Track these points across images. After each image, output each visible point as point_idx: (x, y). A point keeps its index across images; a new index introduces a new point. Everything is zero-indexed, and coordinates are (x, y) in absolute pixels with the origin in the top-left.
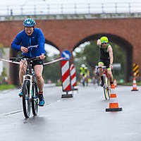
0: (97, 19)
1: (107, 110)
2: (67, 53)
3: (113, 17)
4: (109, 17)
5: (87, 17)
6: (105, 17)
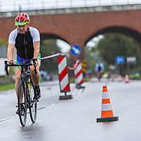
0: (108, 11)
2: (77, 47)
3: (125, 8)
4: (121, 9)
5: (98, 10)
6: (117, 9)
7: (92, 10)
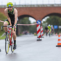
1: (56, 46)
2: (39, 21)
3: (59, 6)
5: (48, 6)
6: (56, 6)
7: (46, 6)
